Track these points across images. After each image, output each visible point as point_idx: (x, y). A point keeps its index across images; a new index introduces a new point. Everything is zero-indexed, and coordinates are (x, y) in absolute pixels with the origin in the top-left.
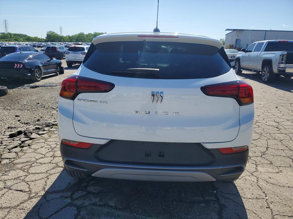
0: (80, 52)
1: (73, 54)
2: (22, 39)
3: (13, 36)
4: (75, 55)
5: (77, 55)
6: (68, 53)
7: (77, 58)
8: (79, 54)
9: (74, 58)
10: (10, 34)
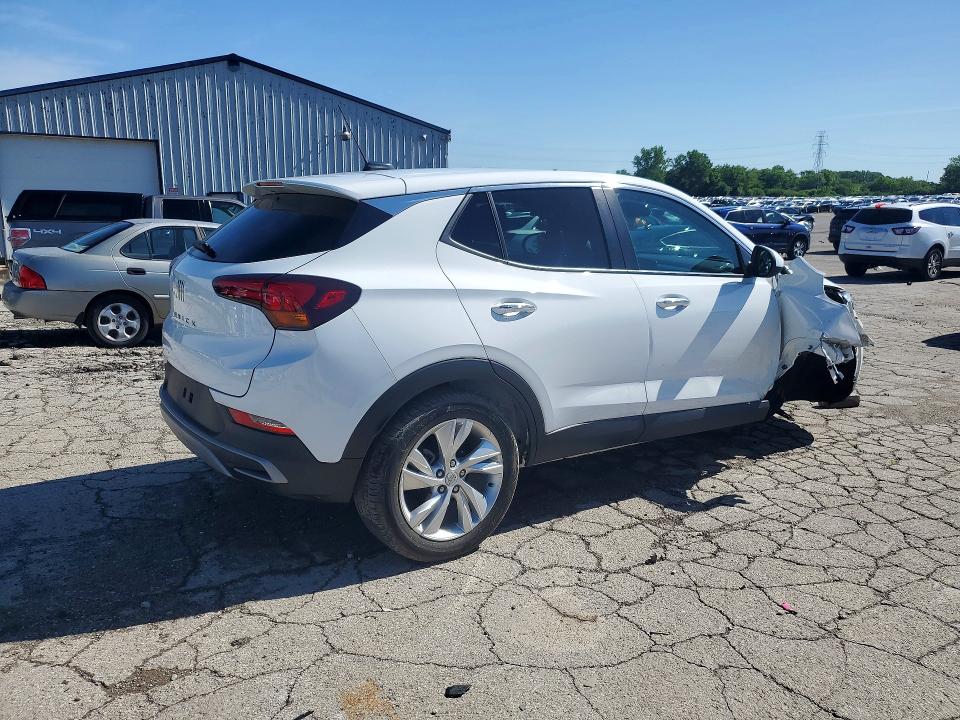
0: (890, 227)
1: (863, 234)
2: (857, 188)
3: (833, 179)
4: (872, 236)
5: (879, 235)
6: (849, 229)
7: (874, 248)
8: (883, 233)
9: (864, 248)
10: (826, 174)
